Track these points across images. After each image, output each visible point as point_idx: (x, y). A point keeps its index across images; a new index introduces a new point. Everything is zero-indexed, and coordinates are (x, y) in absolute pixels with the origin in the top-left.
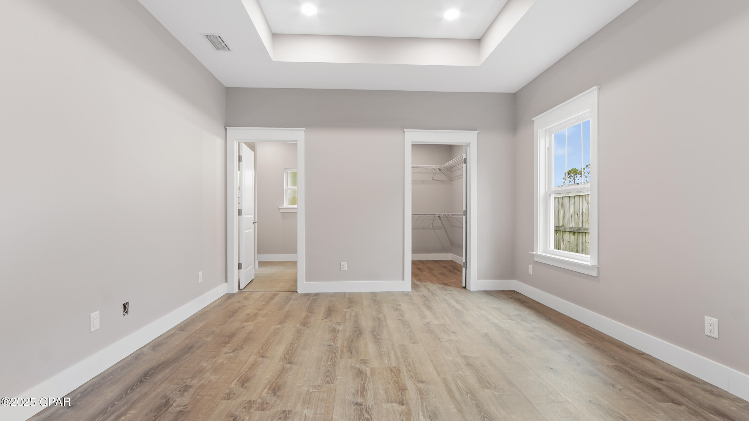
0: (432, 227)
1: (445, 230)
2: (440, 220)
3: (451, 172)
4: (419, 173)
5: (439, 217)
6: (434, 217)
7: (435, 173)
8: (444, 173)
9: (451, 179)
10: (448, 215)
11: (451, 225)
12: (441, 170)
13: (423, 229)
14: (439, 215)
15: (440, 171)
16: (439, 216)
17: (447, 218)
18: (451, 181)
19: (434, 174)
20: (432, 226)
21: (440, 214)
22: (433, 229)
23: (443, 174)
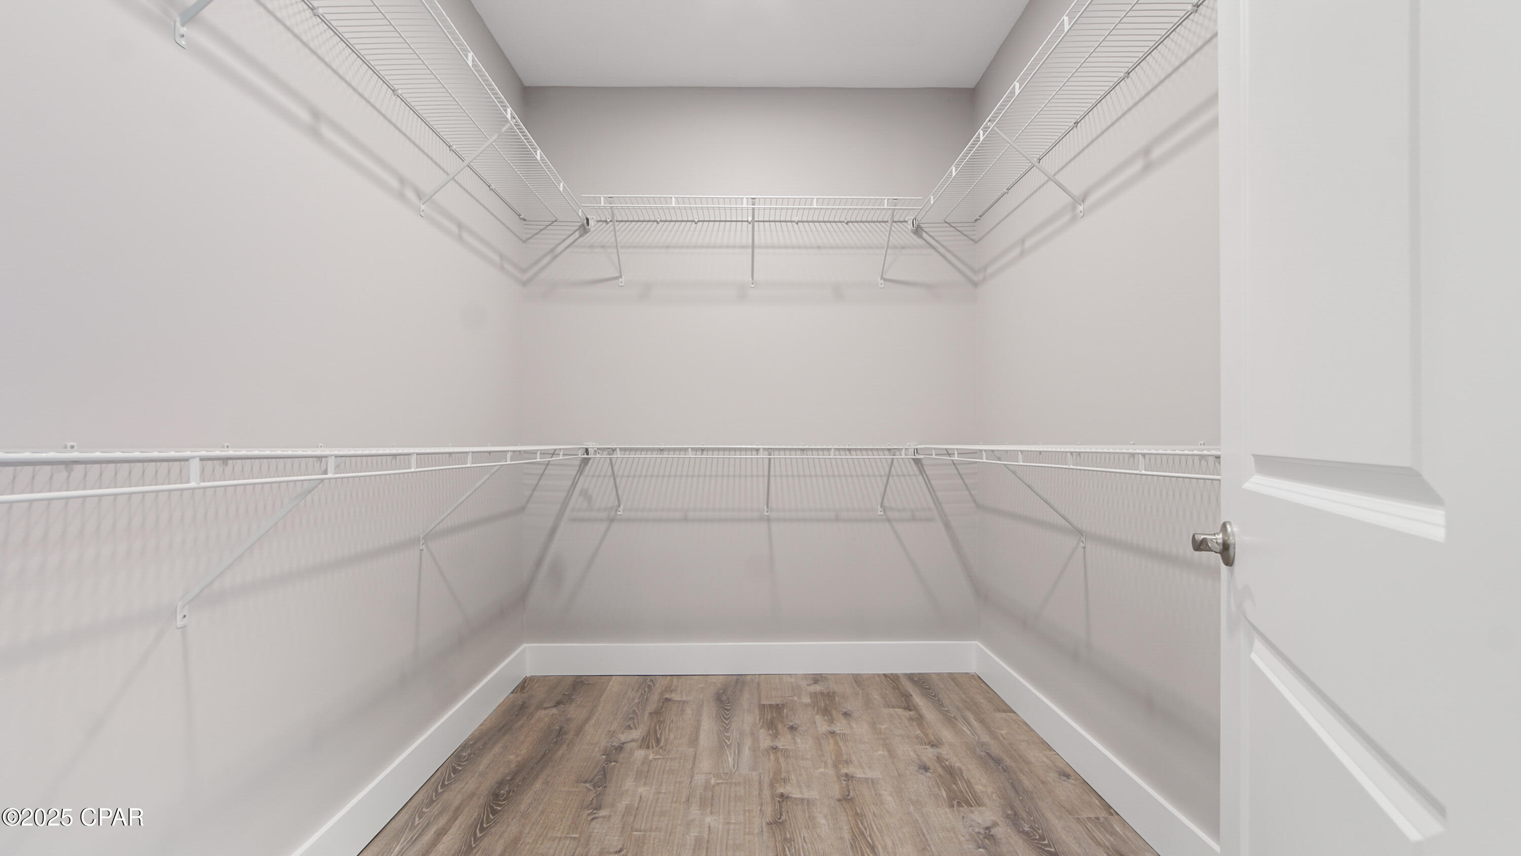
0: (880, 513)
1: (947, 526)
2: (920, 478)
3: (975, 242)
4: (819, 248)
5: (917, 462)
6: (889, 461)
7: (895, 247)
8: (942, 250)
9: (976, 278)
10: (962, 453)
11: (975, 501)
12: (925, 235)
13: (837, 519)
14: (917, 451)
15: (921, 237)
16: (913, 459)
17: (954, 464)
18: (975, 285)
19: (889, 251)
20: (882, 506)
21: (922, 446)
22: (889, 520)
23: (931, 251)
